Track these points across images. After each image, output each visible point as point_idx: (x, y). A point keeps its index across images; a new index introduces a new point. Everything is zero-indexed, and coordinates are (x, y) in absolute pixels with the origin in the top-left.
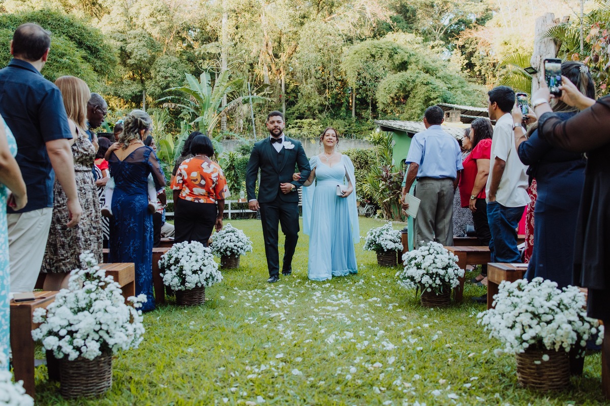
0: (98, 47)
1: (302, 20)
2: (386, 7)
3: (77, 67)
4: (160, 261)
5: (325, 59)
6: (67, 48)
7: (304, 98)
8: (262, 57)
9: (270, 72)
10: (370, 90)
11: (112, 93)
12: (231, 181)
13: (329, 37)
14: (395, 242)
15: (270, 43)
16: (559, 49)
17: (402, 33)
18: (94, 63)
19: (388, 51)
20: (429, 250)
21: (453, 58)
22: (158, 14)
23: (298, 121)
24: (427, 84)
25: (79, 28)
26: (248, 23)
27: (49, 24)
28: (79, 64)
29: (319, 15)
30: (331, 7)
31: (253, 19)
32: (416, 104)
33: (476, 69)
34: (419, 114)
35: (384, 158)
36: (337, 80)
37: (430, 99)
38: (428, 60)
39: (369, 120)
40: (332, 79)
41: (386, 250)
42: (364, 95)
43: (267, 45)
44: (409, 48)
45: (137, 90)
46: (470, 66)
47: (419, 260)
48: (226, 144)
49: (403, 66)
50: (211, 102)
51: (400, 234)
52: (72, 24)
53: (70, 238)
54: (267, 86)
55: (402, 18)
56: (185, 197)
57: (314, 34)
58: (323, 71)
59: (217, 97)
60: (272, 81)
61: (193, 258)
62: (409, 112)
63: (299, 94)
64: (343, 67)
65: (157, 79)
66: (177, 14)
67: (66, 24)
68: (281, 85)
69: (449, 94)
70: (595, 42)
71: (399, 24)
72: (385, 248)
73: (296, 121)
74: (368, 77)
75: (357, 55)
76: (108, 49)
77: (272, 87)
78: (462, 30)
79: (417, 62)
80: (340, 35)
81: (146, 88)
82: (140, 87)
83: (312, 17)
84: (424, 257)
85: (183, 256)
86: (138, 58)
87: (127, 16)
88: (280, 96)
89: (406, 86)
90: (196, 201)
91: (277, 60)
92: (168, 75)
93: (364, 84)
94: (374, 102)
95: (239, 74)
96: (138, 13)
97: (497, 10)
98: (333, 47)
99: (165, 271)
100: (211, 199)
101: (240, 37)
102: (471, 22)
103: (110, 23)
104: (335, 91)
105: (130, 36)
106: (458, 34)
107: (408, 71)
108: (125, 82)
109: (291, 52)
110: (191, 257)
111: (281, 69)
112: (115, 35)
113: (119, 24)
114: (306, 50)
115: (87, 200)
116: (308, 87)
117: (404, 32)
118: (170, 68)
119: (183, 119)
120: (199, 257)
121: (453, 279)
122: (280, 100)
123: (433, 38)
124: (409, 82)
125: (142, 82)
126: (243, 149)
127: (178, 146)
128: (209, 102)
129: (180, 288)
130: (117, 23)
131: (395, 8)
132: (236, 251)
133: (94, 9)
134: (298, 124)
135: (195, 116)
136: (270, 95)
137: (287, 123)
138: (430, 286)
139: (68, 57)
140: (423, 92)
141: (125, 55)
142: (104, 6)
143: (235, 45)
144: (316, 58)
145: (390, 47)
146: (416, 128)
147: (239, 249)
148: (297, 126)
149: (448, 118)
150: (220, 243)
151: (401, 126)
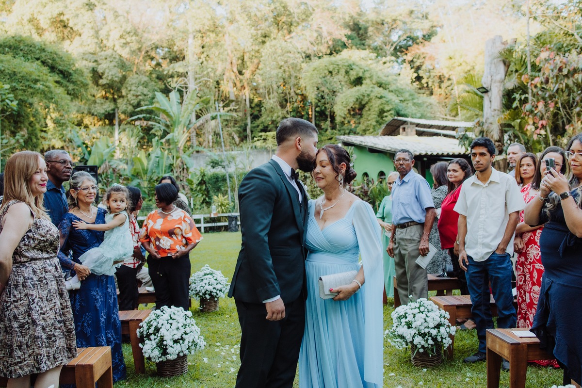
0: (70, 71)
1: (264, 39)
2: (340, 26)
3: (51, 92)
4: (138, 330)
5: (286, 75)
6: (40, 74)
7: (268, 111)
8: (227, 74)
9: (235, 88)
10: (328, 103)
11: (86, 112)
12: (203, 195)
13: (289, 55)
15: (234, 61)
16: (508, 69)
17: (357, 50)
18: (67, 87)
19: (344, 67)
20: (419, 308)
21: (403, 72)
22: (127, 36)
23: (263, 134)
24: (381, 98)
25: (51, 53)
26: (213, 43)
27: (21, 50)
28: (53, 89)
29: (279, 34)
30: (290, 26)
31: (218, 38)
32: (370, 116)
33: (424, 81)
34: (374, 126)
36: (297, 94)
37: (384, 112)
38: (380, 74)
39: (328, 131)
40: (293, 94)
42: (323, 108)
43: (231, 63)
44: (363, 63)
45: (110, 109)
46: (419, 78)
47: (410, 318)
48: (196, 158)
49: (358, 81)
50: (180, 120)
52: (44, 49)
53: (28, 336)
54: (232, 101)
55: (356, 35)
57: (275, 53)
58: (284, 86)
59: (186, 115)
60: (237, 97)
61: (174, 326)
62: (366, 124)
63: (262, 108)
64: (302, 83)
65: (129, 98)
66: (145, 35)
67: (39, 49)
68: (245, 100)
69: (401, 107)
70: (544, 65)
71: (353, 41)
73: (260, 134)
74: (326, 91)
75: (316, 71)
76: (80, 72)
77: (237, 102)
78: (410, 46)
79: (371, 77)
80: (299, 53)
81: (118, 106)
82: (112, 106)
83: (272, 36)
84: (414, 315)
85: (163, 325)
86: (110, 78)
87: (98, 39)
88: (245, 110)
89: (362, 100)
91: (241, 77)
92: (139, 93)
93: (322, 97)
94: (332, 114)
95: (206, 90)
96: (108, 35)
97: (442, 27)
98: (293, 63)
99: (144, 341)
101: (205, 56)
102: (417, 38)
103: (81, 45)
104: (296, 105)
105: (101, 58)
106: (407, 49)
107: (363, 86)
108: (98, 101)
109: (254, 69)
110: (171, 324)
111: (246, 84)
112: (86, 56)
113: (90, 46)
114: (268, 67)
115: (49, 291)
116: (271, 102)
117: (358, 49)
118: (141, 87)
119: (155, 135)
120: (180, 325)
121: (445, 339)
122: (245, 114)
123: (384, 54)
124: (364, 96)
125: (115, 100)
126: (213, 162)
127: (151, 162)
128: (179, 120)
129: (161, 359)
130: (89, 45)
131: (349, 26)
132: (215, 294)
133: (66, 31)
134: (263, 137)
135: (165, 133)
136: (236, 110)
137: (253, 135)
138: (423, 347)
139: (42, 83)
140: (377, 105)
141: (97, 76)
142: (75, 29)
143: (202, 63)
144: (277, 75)
145: (347, 64)
146: (375, 144)
147: (218, 292)
148: (262, 138)
149: (404, 132)
150: (199, 287)
151: (362, 142)
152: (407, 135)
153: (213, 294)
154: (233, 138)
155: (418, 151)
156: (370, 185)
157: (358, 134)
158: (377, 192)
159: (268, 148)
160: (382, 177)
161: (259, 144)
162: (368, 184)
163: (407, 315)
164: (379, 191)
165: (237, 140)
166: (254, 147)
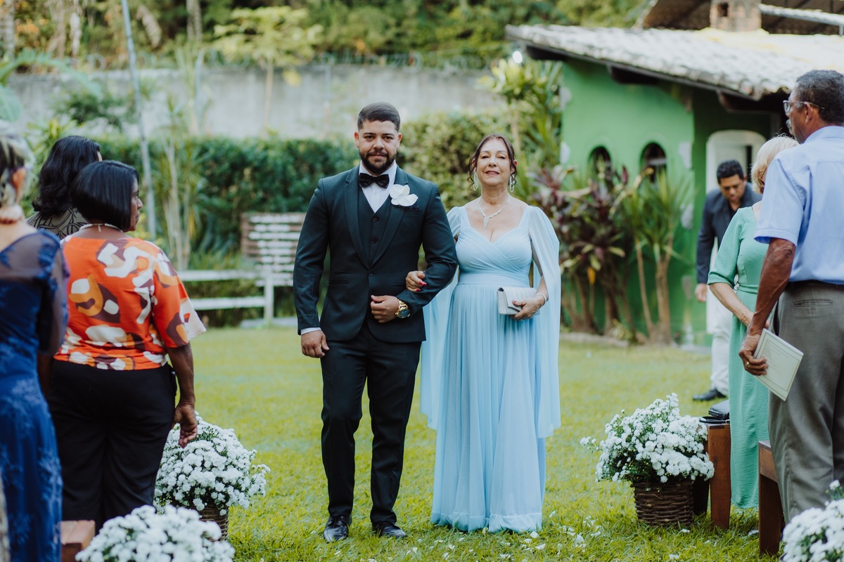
14: (689, 454)
23: (242, 12)
35: (533, 139)
41: (664, 479)
51: (704, 430)
56: (68, 355)
72: (661, 472)
73: (234, 13)
90: (102, 366)
100: (148, 355)
132: (221, 497)
134: (246, 25)
137: (208, 17)
146: (636, 56)
147: (230, 490)
148: (242, 28)
149: (725, 20)
150: (173, 474)
151: (591, 47)
152: (733, 27)
153: (214, 495)
154: (141, 25)
155: (774, 80)
156: (618, 187)
157: (556, 20)
158: (640, 207)
159: (262, 63)
160: (656, 162)
161: (231, 46)
162: (610, 185)
163: (828, 533)
164: (647, 206)
165: (155, 31)
166: (213, 56)
